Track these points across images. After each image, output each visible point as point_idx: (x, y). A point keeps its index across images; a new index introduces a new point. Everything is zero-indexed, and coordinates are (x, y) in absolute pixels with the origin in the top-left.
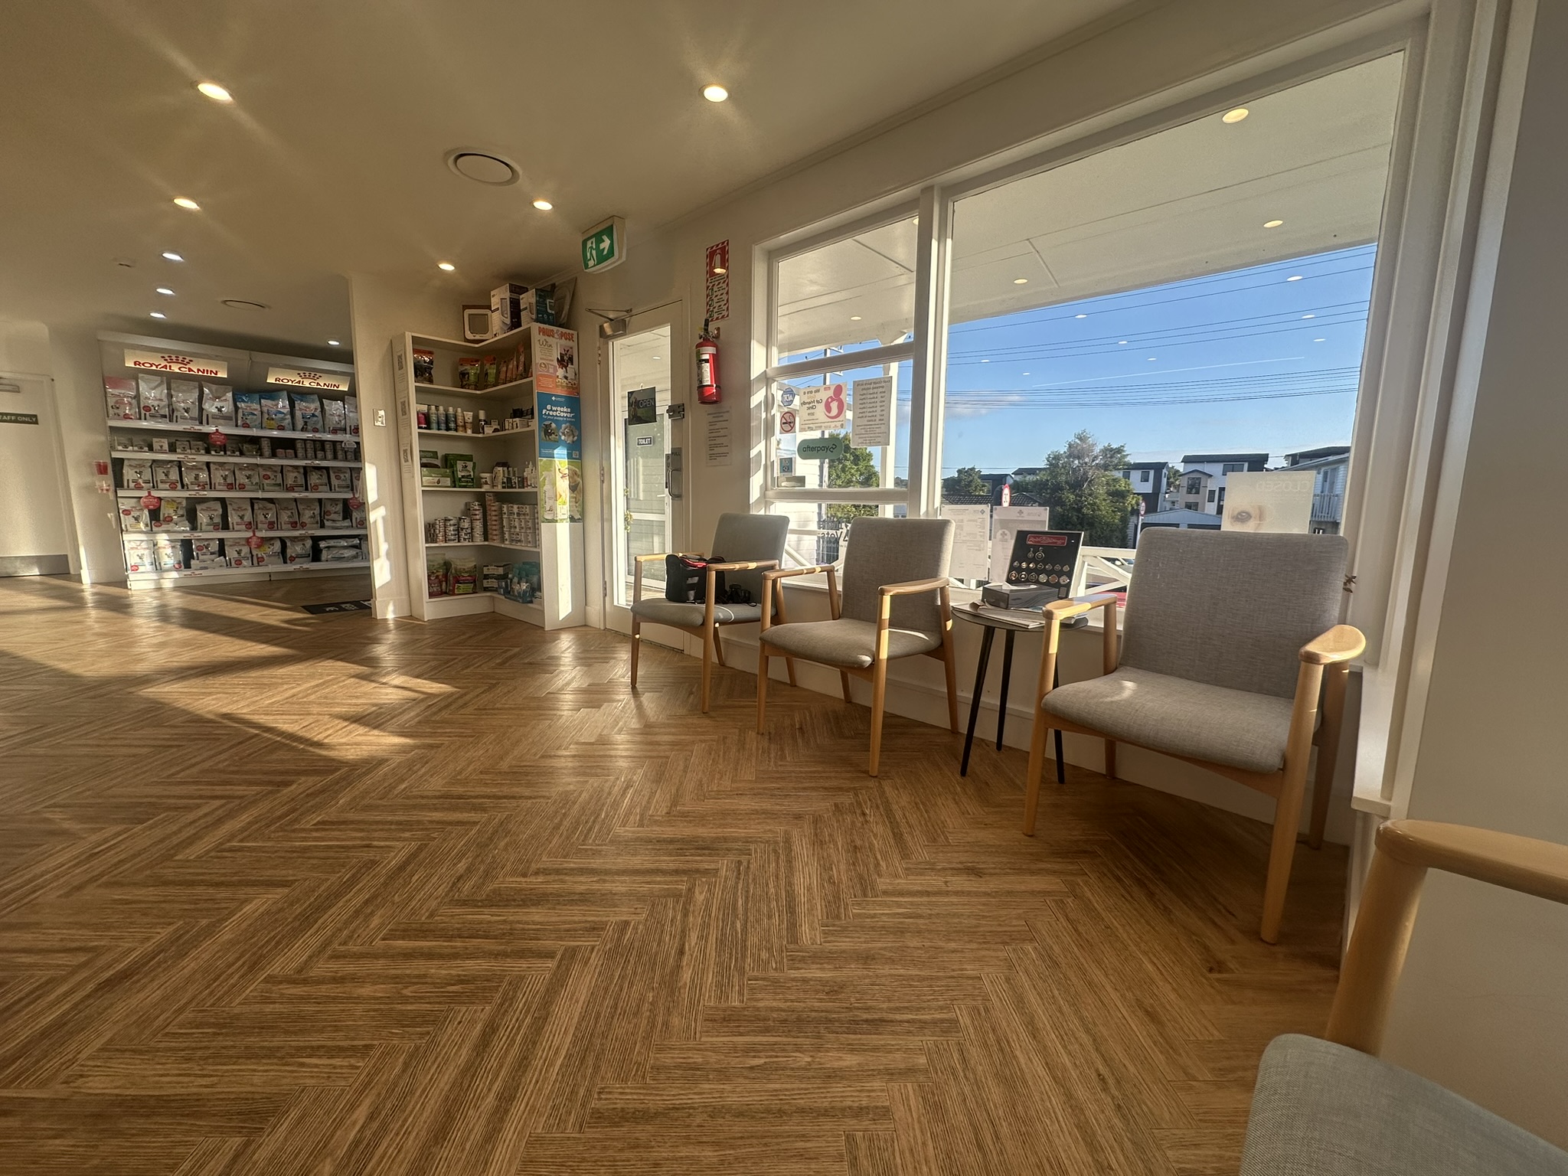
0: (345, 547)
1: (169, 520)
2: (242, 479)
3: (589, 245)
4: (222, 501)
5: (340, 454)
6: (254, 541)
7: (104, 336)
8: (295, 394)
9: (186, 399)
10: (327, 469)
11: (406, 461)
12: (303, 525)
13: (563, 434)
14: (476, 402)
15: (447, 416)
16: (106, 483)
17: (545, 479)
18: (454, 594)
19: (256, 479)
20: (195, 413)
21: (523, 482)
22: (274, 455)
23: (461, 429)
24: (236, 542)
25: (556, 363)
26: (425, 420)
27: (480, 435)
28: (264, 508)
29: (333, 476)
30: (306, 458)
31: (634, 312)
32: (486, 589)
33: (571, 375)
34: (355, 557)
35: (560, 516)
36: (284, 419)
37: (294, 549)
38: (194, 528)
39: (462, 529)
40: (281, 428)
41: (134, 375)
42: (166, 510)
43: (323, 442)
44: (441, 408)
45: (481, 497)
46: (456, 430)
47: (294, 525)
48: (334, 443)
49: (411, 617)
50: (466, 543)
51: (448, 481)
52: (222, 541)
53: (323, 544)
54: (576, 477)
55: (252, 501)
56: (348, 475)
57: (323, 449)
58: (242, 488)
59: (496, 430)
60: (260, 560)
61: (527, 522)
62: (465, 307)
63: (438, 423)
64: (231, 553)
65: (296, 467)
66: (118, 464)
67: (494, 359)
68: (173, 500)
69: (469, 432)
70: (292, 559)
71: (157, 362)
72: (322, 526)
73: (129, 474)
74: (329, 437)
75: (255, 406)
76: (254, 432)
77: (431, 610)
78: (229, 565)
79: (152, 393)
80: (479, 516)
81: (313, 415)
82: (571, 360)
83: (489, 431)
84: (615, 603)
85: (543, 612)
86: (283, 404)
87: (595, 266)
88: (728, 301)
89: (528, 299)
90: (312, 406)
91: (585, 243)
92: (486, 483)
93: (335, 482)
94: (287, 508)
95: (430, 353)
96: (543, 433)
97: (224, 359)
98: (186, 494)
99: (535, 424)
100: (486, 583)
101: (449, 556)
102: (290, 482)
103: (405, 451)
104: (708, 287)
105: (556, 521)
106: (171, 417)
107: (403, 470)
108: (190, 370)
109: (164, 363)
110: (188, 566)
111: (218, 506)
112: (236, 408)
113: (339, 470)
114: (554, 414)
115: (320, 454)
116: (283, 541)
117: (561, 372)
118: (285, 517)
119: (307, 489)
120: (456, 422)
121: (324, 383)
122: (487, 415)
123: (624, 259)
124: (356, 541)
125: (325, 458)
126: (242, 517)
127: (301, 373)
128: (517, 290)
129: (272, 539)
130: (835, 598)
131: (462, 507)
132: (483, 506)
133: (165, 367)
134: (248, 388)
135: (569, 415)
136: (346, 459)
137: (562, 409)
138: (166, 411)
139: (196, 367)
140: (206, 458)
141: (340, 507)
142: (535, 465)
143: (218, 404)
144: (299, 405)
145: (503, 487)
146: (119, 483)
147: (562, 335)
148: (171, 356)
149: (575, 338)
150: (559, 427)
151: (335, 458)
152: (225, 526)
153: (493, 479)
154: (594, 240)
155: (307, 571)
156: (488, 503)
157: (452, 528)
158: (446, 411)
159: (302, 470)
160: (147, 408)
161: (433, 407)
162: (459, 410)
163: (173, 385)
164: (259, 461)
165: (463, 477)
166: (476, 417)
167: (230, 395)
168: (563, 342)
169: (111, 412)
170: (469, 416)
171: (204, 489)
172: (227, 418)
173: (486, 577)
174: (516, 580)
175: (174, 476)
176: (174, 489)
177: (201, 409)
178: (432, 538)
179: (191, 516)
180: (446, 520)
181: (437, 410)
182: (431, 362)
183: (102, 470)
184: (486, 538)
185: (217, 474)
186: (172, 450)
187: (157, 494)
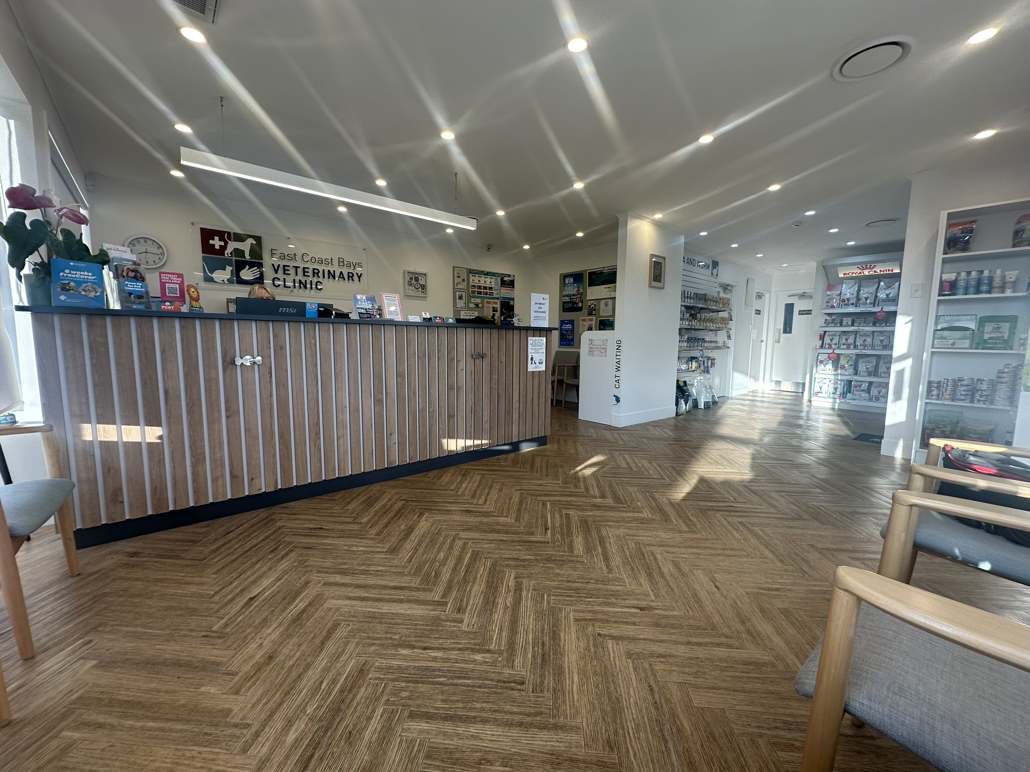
1: (843, 367)
4: (878, 357)
7: (826, 263)
9: (868, 291)
15: (979, 279)
20: (872, 299)
23: (995, 290)
24: (880, 385)
26: (951, 287)
38: (855, 373)
42: (843, 361)
44: (973, 273)
46: (991, 292)
49: (909, 459)
50: (982, 406)
51: (966, 343)
52: (870, 383)
63: (968, 288)
64: (874, 392)
68: (847, 355)
71: (855, 271)
77: (915, 455)
78: (870, 400)
79: (848, 291)
95: (972, 222)
97: (894, 260)
98: (856, 352)
106: (856, 304)
108: (875, 272)
110: (845, 397)
120: (991, 283)
133: (860, 273)
139: (880, 269)
140: (873, 329)
143: (888, 291)
148: (864, 265)
152: (875, 374)
158: (980, 274)
160: (844, 301)
161: (963, 275)
162: (1000, 271)
163: (862, 283)
169: (826, 305)
171: (866, 349)
175: (851, 340)
176: (848, 348)
177: (876, 296)
178: (933, 395)
179: (856, 366)
180: (957, 380)
181: (968, 276)
182: (970, 232)
183: (821, 338)
184: (1010, 403)
185: (878, 339)
186: (853, 325)
187: (837, 351)
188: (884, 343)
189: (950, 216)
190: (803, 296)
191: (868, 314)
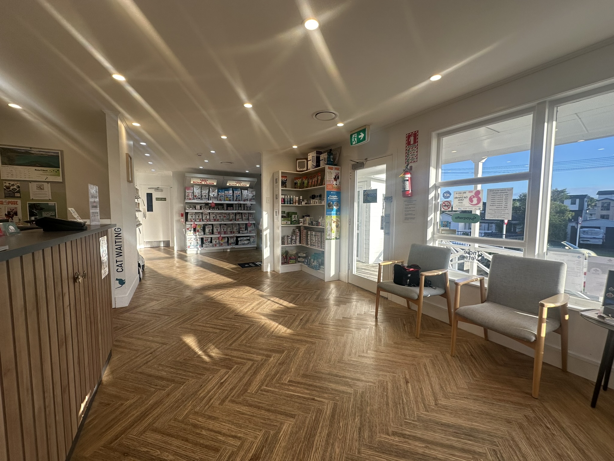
0: (246, 240)
2: (218, 218)
3: (353, 136)
4: (212, 225)
5: (246, 208)
6: (221, 238)
7: (187, 175)
8: (234, 188)
9: (205, 192)
10: (242, 213)
11: (276, 215)
12: (234, 232)
13: (335, 206)
14: (299, 194)
15: (290, 199)
16: (183, 220)
17: (327, 223)
18: (289, 264)
19: (222, 218)
20: (207, 197)
21: (318, 224)
22: (227, 209)
23: (294, 203)
24: (215, 238)
25: (333, 179)
26: (284, 201)
27: (301, 205)
28: (223, 227)
29: (243, 215)
30: (236, 210)
31: (368, 160)
32: (299, 262)
33: (338, 183)
34: (248, 243)
35: (332, 238)
36: (231, 197)
37: (231, 241)
38: (204, 234)
39: (293, 240)
40: (230, 200)
41: (193, 186)
42: (198, 228)
43: (241, 204)
44: (289, 196)
45: (299, 228)
46: (293, 204)
47: (231, 232)
48: (244, 204)
49: (274, 271)
50: (294, 245)
51: (289, 222)
52: (211, 238)
53: (239, 239)
54: (338, 222)
55: (220, 225)
56: (247, 215)
57: (241, 207)
58: (218, 220)
59: (306, 203)
60: (221, 244)
61: (318, 239)
62: (297, 159)
63: (287, 202)
64: (214, 242)
65: (233, 213)
66: (187, 214)
67: (307, 177)
69: (297, 204)
70: (230, 244)
71: (198, 181)
72: (239, 233)
73: (189, 217)
74: (242, 202)
75: (223, 193)
76: (222, 202)
77: (281, 269)
78: (213, 246)
79: (197, 191)
80: (298, 234)
81: (239, 195)
82: (338, 177)
83: (303, 204)
84: (353, 273)
85: (324, 274)
86: (231, 192)
87: (356, 144)
88: (417, 155)
89: (323, 156)
90: (239, 192)
91: (351, 136)
93: (244, 218)
94: (229, 227)
95: (286, 177)
96: (327, 206)
97: (215, 179)
98: (203, 223)
99: (324, 203)
100: (299, 259)
101: (287, 249)
102: (231, 218)
103: (276, 212)
104: (406, 150)
105: (331, 239)
106: (201, 198)
107: (275, 218)
108: (207, 183)
109: (200, 181)
110: (202, 246)
111: (211, 226)
112: (218, 194)
113: (245, 213)
114: (332, 198)
115: (240, 208)
116: (228, 238)
117: (335, 183)
118: (229, 230)
119: (235, 220)
120: (293, 201)
121: (243, 184)
122: (302, 198)
123: (369, 141)
124: (249, 238)
125: (241, 210)
126: (217, 230)
127: (237, 182)
128: (319, 153)
129: (225, 237)
130: (484, 291)
131: (292, 230)
132: (300, 230)
133: (201, 183)
134: (222, 188)
135: (337, 198)
136: (247, 210)
137: (334, 196)
138: (200, 197)
139: (209, 182)
140: (209, 211)
141: (244, 226)
142: (324, 217)
143: (213, 193)
144: (236, 192)
145: (309, 225)
146: (186, 220)
147: (336, 169)
148: (203, 179)
149: (340, 169)
150: (333, 203)
151: (244, 209)
152: (213, 233)
154: (356, 134)
155: (234, 248)
156: (302, 230)
157: (290, 239)
158: (290, 197)
159: (235, 214)
160: (195, 196)
162: (294, 196)
163: (202, 188)
164: (223, 211)
165: (294, 220)
166: (299, 198)
167: (217, 190)
168: (336, 171)
169: (186, 197)
170: (297, 198)
171: (208, 221)
172: (215, 198)
173: (299, 257)
174: (312, 260)
175: (201, 217)
176: (200, 221)
177: (209, 195)
178: (283, 243)
179: (204, 230)
180: (288, 236)
181: (287, 197)
182: (286, 180)
183: (182, 215)
184: (300, 243)
185: (212, 216)
186: (201, 209)
187: (196, 223)
188: (215, 218)
189: (282, 173)
190: (157, 189)
191: (207, 204)
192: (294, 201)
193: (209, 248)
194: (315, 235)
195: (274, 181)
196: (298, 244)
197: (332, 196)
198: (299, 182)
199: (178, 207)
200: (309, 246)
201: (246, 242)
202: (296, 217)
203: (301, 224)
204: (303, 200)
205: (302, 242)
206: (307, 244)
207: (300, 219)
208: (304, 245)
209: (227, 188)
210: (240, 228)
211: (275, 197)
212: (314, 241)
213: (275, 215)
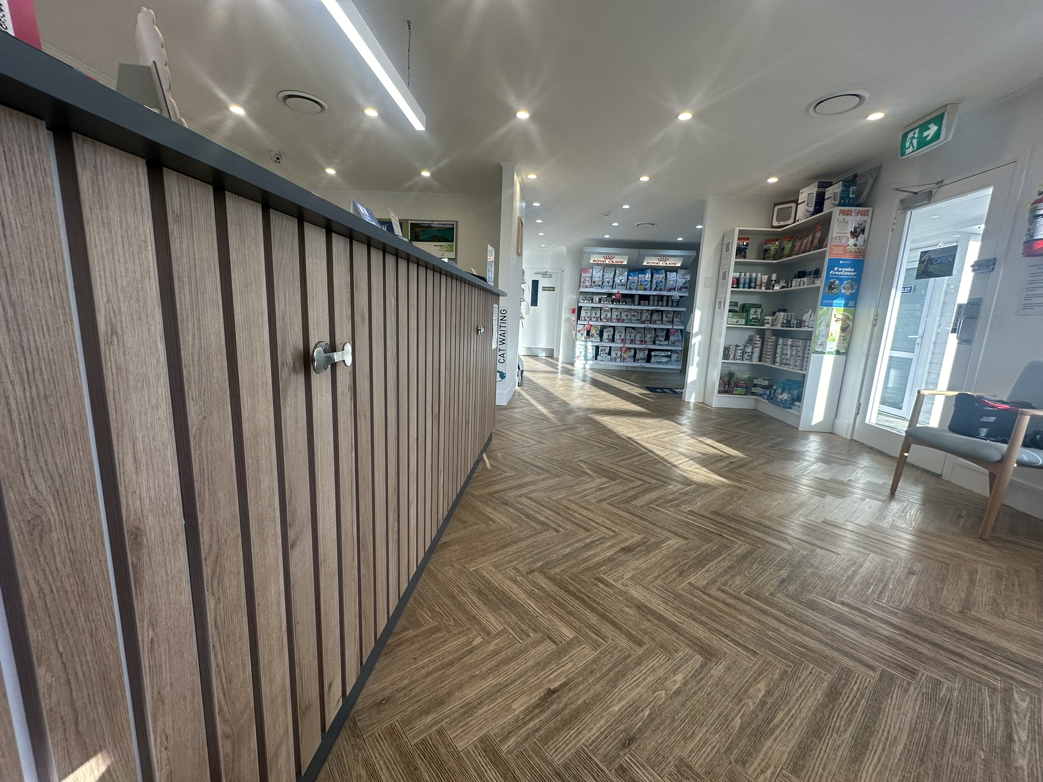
0: (663, 356)
1: (593, 335)
2: (624, 317)
3: (910, 135)
4: (614, 327)
5: (670, 304)
6: (624, 349)
7: (586, 250)
8: (655, 270)
9: (609, 276)
10: (662, 311)
11: (720, 308)
12: (646, 342)
13: (844, 288)
14: (770, 269)
15: (750, 279)
16: (574, 317)
17: (821, 322)
18: (732, 394)
19: (629, 317)
20: (611, 284)
21: (800, 323)
22: (639, 304)
23: (758, 287)
24: (616, 349)
25: (849, 235)
26: (737, 282)
27: (770, 291)
28: (630, 332)
29: (664, 315)
30: (653, 306)
31: (944, 183)
32: (753, 394)
33: (860, 242)
34: (667, 362)
35: (828, 349)
36: (647, 284)
37: (640, 355)
38: (601, 341)
39: (746, 353)
40: (645, 289)
41: (592, 266)
42: (593, 331)
43: (662, 296)
44: (748, 274)
45: (762, 333)
46: (755, 288)
47: (641, 342)
48: (668, 297)
49: (703, 403)
50: (747, 362)
51: (743, 321)
52: (610, 347)
53: (653, 353)
54: (848, 321)
55: (626, 328)
56: (672, 315)
57: (662, 300)
58: (623, 321)
59: (784, 287)
60: (624, 359)
61: (797, 351)
62: (776, 205)
63: (744, 284)
64: (613, 354)
65: (648, 310)
66: (580, 308)
67: (792, 237)
68: (596, 326)
69: (763, 289)
70: (638, 360)
71: (601, 259)
72: (654, 343)
73: (583, 313)
74: (665, 293)
75: (636, 278)
76: (633, 292)
77: (717, 401)
78: (611, 360)
79: (597, 274)
80: (759, 344)
81: (661, 281)
82: (863, 231)
83: (777, 288)
84: (867, 421)
85: (799, 417)
86: (648, 276)
87: (913, 151)
89: (835, 190)
90: (661, 276)
91: (905, 136)
92: (768, 323)
93: (665, 319)
94: (639, 333)
95: (748, 239)
96: (827, 288)
97: (626, 254)
98: (601, 324)
99: (821, 283)
100: (754, 390)
101: (733, 369)
102: (644, 319)
103: (720, 302)
105: (824, 353)
106: (602, 286)
107: (716, 313)
108: (613, 262)
109: (604, 260)
110: (596, 359)
111: (612, 330)
112: (628, 279)
113: (668, 312)
114: (840, 273)
115: (660, 303)
116: (635, 349)
117: (852, 241)
118: (638, 338)
119: (650, 323)
120: (755, 282)
121: (670, 263)
122: (777, 277)
125: (662, 306)
126: (620, 336)
127: (660, 258)
128: (824, 185)
129: (631, 348)
131: (747, 338)
132: (763, 338)
134: (635, 269)
135: (851, 274)
136: (672, 306)
137: (847, 270)
138: (600, 283)
139: (617, 260)
140: (612, 306)
141: (664, 334)
142: (814, 311)
143: (621, 278)
144: (656, 276)
145: (782, 327)
146: (579, 318)
147: (859, 213)
149: (870, 214)
150: (841, 283)
151: (667, 305)
152: (613, 340)
153: (774, 321)
154: (917, 130)
155: (643, 367)
156: (766, 336)
157: (740, 351)
159: (650, 312)
160: (594, 282)
161: (743, 274)
162: (759, 274)
163: (605, 270)
164: (633, 307)
165: (753, 318)
166: (770, 280)
167: (626, 273)
168: (860, 218)
169: (582, 284)
170: (765, 278)
171: (608, 321)
172: (623, 285)
173: (755, 386)
174: (779, 391)
175: (598, 315)
176: (597, 321)
177: (614, 281)
178: (726, 356)
179: (601, 334)
180: (737, 346)
181: (745, 275)
182: (747, 245)
183: (574, 311)
184: (760, 361)
185: (615, 313)
186: (600, 302)
187: (591, 323)
188: (619, 317)
189: (741, 232)
190: (545, 274)
191: (610, 295)
192: (758, 282)
193: (605, 363)
194: (791, 346)
195: (724, 246)
196: (755, 361)
197: (840, 269)
198: (773, 248)
199: (568, 299)
200: (777, 366)
201: (664, 360)
202: (759, 313)
203: (767, 326)
204: (777, 282)
205: (763, 359)
206: (774, 362)
207: (767, 318)
208: (768, 364)
209: (643, 270)
210: (656, 336)
211: (721, 275)
212: (788, 357)
213: (717, 307)
